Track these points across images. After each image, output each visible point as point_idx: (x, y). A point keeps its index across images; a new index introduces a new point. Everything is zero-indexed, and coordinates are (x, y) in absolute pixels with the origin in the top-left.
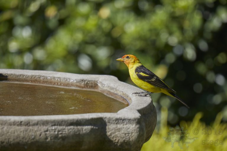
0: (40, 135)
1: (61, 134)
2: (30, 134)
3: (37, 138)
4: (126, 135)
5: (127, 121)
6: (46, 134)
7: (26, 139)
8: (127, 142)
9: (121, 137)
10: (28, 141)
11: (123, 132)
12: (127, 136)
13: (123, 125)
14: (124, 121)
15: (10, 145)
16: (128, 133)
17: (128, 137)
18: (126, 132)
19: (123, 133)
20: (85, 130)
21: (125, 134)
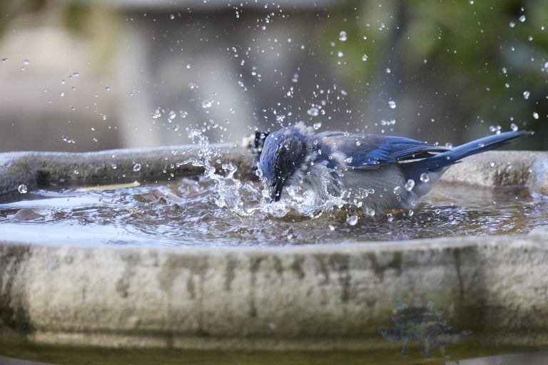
0: (309, 293)
1: (363, 290)
2: (283, 291)
3: (302, 302)
4: (539, 292)
5: (541, 256)
6: (323, 291)
7: (271, 306)
8: (540, 310)
9: (525, 298)
10: (277, 310)
11: (529, 284)
12: (541, 294)
13: (532, 266)
14: (533, 256)
15: (230, 320)
16: (542, 288)
17: (544, 296)
18: (538, 285)
19: (530, 288)
20: (428, 280)
21: (536, 289)
